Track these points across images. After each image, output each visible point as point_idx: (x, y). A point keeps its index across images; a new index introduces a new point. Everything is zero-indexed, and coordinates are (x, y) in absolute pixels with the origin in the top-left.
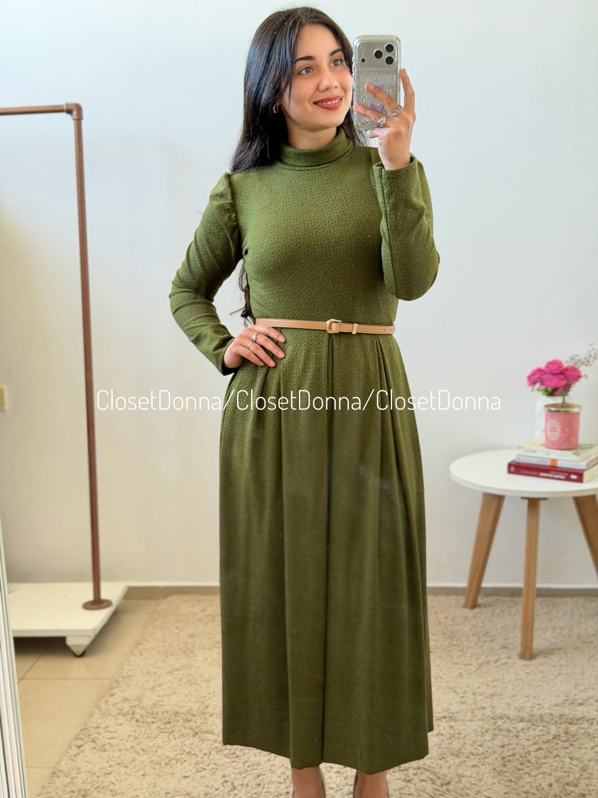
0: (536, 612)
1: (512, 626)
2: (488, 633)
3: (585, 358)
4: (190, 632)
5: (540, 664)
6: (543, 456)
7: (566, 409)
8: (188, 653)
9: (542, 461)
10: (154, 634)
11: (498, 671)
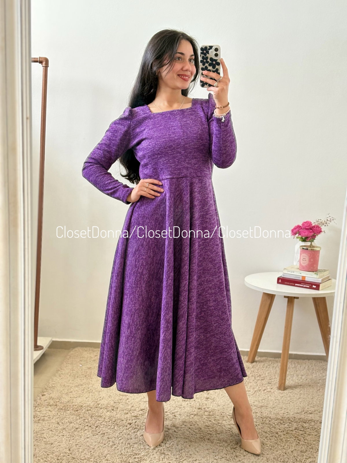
1: (275, 373)
2: (260, 375)
3: (325, 221)
4: (88, 366)
5: (289, 393)
6: (298, 274)
7: (312, 248)
8: (87, 376)
9: (297, 277)
10: (67, 366)
11: (265, 395)
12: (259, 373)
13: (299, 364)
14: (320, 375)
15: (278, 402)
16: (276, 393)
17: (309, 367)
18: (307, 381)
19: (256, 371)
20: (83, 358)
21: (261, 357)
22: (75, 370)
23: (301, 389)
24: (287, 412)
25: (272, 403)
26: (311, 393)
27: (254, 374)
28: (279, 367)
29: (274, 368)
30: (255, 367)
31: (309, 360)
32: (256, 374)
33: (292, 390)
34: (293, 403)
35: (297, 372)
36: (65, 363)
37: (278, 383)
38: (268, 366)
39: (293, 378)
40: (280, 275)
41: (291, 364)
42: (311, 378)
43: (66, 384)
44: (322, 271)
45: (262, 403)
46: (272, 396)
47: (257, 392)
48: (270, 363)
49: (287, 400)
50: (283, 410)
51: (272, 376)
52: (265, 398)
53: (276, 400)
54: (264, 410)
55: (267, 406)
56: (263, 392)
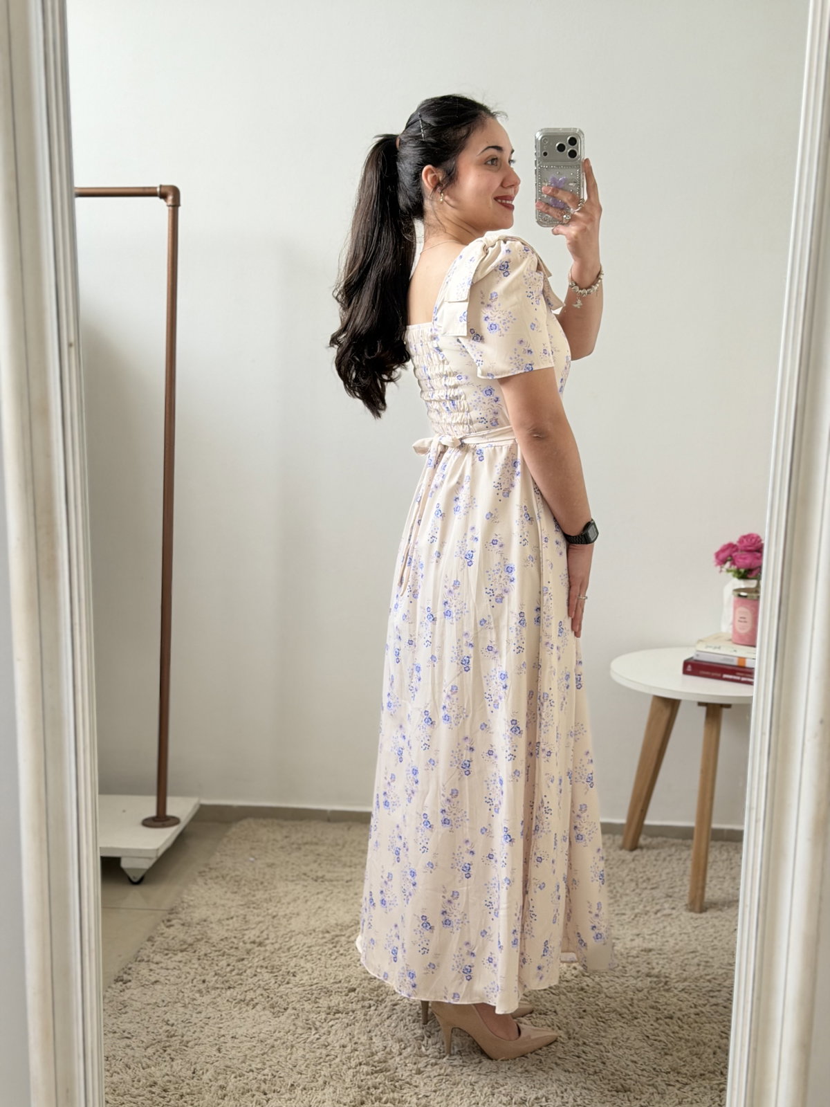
0: (711, 859)
1: (681, 873)
2: (649, 879)
4: (269, 861)
5: (712, 918)
6: (729, 653)
8: (266, 884)
9: (725, 659)
10: (222, 862)
11: (658, 923)
12: (647, 873)
15: (686, 938)
16: (682, 918)
19: (641, 869)
20: (258, 841)
21: (652, 836)
22: (238, 870)
24: (705, 959)
25: (674, 941)
27: (635, 875)
29: (681, 862)
30: (639, 861)
32: (641, 875)
33: (719, 913)
34: (720, 940)
36: (218, 854)
37: (688, 895)
38: (668, 858)
39: (722, 885)
40: (689, 654)
41: (720, 853)
43: (219, 902)
45: (649, 943)
46: (673, 924)
47: (640, 917)
48: (673, 849)
49: (707, 935)
50: (696, 956)
51: (675, 881)
52: (657, 929)
53: (683, 935)
54: (654, 957)
55: (661, 950)
56: (653, 916)
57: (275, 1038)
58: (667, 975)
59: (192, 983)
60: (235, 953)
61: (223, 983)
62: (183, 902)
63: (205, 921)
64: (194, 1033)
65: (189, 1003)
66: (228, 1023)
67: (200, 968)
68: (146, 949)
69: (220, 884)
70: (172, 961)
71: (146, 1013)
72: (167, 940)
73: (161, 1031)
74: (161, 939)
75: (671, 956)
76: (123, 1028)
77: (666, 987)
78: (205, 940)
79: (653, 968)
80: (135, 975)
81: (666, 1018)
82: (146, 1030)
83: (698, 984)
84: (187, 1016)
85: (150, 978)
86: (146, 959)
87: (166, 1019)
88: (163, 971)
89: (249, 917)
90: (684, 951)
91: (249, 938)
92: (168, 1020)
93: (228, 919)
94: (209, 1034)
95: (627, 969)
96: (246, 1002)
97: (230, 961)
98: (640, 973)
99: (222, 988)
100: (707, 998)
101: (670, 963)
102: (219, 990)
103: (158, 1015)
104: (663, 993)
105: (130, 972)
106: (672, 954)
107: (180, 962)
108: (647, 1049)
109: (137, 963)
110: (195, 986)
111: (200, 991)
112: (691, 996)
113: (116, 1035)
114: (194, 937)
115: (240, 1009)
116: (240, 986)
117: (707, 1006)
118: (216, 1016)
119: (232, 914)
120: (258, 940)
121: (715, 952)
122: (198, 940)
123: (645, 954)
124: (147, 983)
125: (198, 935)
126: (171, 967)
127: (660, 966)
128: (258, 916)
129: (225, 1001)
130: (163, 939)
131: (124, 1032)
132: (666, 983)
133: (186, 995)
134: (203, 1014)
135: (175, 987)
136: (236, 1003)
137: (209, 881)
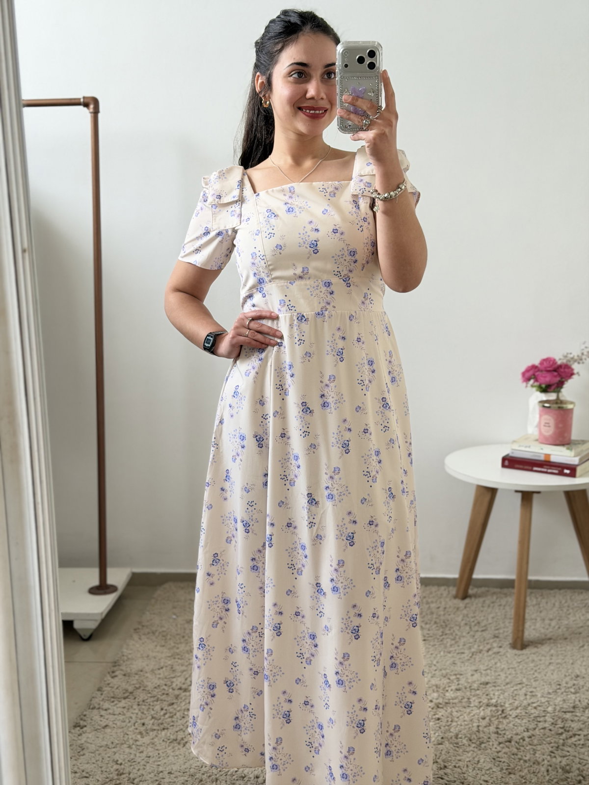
2: (479, 623)
3: (578, 356)
5: (531, 654)
6: (537, 451)
7: (559, 405)
9: (536, 456)
10: (151, 620)
11: (491, 660)
12: (477, 618)
13: (544, 598)
14: (582, 618)
15: (514, 672)
16: (509, 656)
17: (561, 602)
18: (560, 630)
19: (471, 615)
20: (177, 602)
21: (478, 587)
22: (164, 627)
23: (552, 645)
24: (531, 690)
25: (504, 675)
26: (569, 653)
27: (468, 620)
28: (509, 606)
29: (502, 608)
30: (469, 607)
31: (560, 589)
32: (472, 620)
33: (534, 650)
34: (540, 673)
35: (543, 614)
37: (511, 635)
38: (492, 605)
39: (535, 626)
41: (531, 599)
42: (567, 624)
43: (151, 654)
44: (579, 444)
45: (486, 677)
46: (502, 661)
47: (476, 655)
48: (495, 597)
49: (529, 669)
50: (523, 687)
51: (499, 624)
52: (490, 665)
53: (510, 670)
54: (490, 689)
55: (495, 682)
56: (486, 654)
57: (202, 772)
58: (502, 704)
59: (134, 726)
60: (166, 699)
61: (158, 725)
62: (123, 656)
63: (141, 671)
64: (139, 770)
65: (133, 744)
66: (165, 761)
67: (140, 713)
68: (96, 698)
69: (151, 639)
70: (117, 708)
71: (99, 754)
72: (113, 690)
73: (112, 770)
74: (108, 689)
75: (504, 688)
76: (82, 768)
77: (503, 715)
78: (142, 688)
79: (491, 699)
80: (89, 721)
81: (506, 742)
82: (100, 769)
83: (527, 711)
84: (132, 756)
85: (101, 723)
86: (97, 706)
87: (116, 760)
88: (111, 716)
89: (176, 667)
90: (513, 683)
91: (177, 685)
92: (117, 761)
93: (159, 669)
94: (150, 771)
95: (471, 700)
96: (178, 741)
97: (163, 706)
98: (481, 704)
99: (158, 730)
100: (536, 723)
101: (503, 694)
102: (155, 732)
103: (109, 755)
104: (501, 720)
105: (85, 718)
106: (504, 686)
107: (124, 708)
108: (494, 770)
109: (90, 710)
110: (136, 729)
111: (141, 733)
112: (524, 721)
113: (77, 775)
114: (133, 686)
115: (173, 748)
116: (172, 727)
117: (537, 729)
118: (155, 755)
119: (162, 664)
120: (184, 687)
121: (537, 683)
122: (137, 688)
123: (484, 686)
124: (99, 727)
125: (136, 684)
126: (117, 713)
127: (496, 697)
128: (182, 665)
129: (161, 742)
130: (109, 689)
131: (83, 771)
132: (503, 711)
133: (130, 737)
134: (144, 754)
135: (121, 730)
136: (170, 743)
137: (143, 637)
